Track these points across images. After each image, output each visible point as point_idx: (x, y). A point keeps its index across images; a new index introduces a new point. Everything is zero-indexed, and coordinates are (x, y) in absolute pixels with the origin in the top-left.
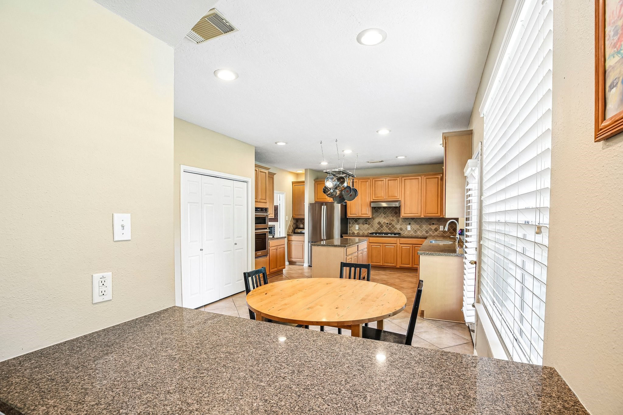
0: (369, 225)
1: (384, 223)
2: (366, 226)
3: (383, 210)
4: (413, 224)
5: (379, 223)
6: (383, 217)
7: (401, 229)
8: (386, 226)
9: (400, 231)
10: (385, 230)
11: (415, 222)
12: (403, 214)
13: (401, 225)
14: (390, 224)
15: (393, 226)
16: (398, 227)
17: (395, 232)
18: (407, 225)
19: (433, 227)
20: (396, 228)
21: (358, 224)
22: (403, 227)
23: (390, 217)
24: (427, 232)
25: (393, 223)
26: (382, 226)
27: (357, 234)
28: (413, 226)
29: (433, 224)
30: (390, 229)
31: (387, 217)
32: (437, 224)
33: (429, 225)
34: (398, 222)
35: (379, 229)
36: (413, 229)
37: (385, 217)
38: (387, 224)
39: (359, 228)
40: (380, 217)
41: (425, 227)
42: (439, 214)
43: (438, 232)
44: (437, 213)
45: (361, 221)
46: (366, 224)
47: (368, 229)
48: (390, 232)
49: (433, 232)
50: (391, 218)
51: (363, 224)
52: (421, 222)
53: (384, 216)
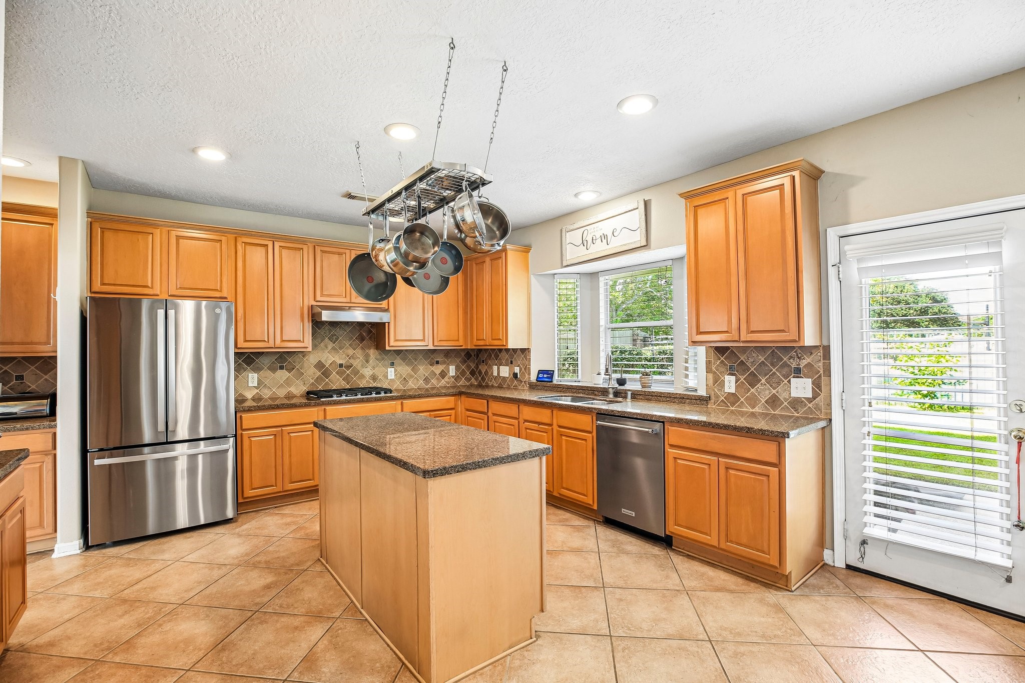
0: (289, 371)
1: (333, 365)
2: (282, 375)
3: (330, 331)
4: (400, 365)
5: (320, 365)
6: (330, 348)
7: (374, 378)
8: (337, 373)
9: (372, 381)
10: (337, 382)
11: (404, 359)
12: (393, 342)
13: (374, 368)
14: (348, 367)
15: (356, 372)
16: (367, 372)
17: (361, 386)
18: (386, 367)
19: (438, 369)
20: (363, 376)
21: (257, 370)
22: (379, 372)
23: (347, 348)
24: (427, 380)
25: (356, 363)
26: (326, 374)
27: (253, 399)
28: (399, 369)
29: (437, 363)
30: (347, 379)
31: (341, 348)
32: (444, 363)
33: (431, 365)
34: (367, 361)
35: (318, 380)
36: (398, 375)
37: (333, 348)
38: (341, 365)
39: (260, 382)
40: (322, 349)
41: (423, 369)
42: (461, 342)
43: (446, 379)
44: (458, 340)
45: (266, 361)
46: (281, 368)
47: (288, 382)
48: (348, 387)
49: (438, 379)
50: (351, 352)
51: (273, 369)
52: (416, 360)
53: (331, 345)
